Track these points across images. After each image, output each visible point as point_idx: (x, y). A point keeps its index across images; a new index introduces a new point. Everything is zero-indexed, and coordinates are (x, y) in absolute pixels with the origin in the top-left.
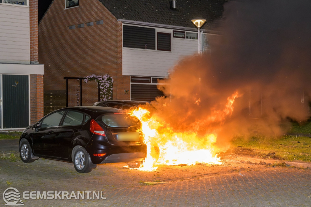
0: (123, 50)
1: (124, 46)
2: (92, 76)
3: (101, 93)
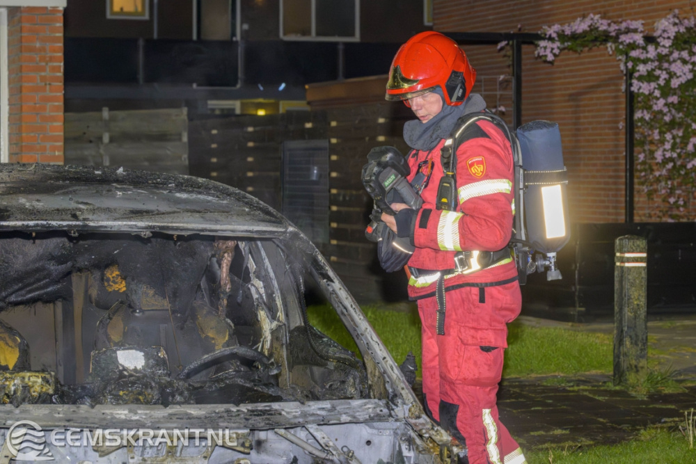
2: (582, 26)
3: (638, 115)
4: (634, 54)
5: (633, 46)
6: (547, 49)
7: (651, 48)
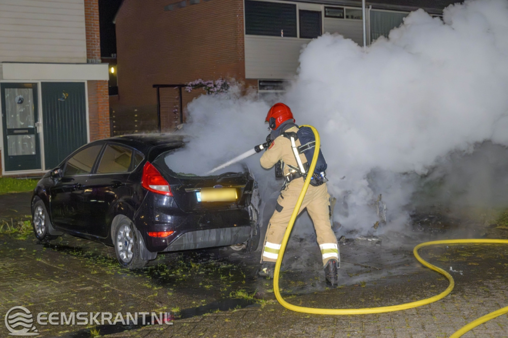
0: (245, 39)
1: (247, 33)
2: (197, 82)
4: (211, 90)
5: (211, 88)
6: (189, 89)
7: (215, 88)
